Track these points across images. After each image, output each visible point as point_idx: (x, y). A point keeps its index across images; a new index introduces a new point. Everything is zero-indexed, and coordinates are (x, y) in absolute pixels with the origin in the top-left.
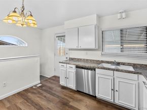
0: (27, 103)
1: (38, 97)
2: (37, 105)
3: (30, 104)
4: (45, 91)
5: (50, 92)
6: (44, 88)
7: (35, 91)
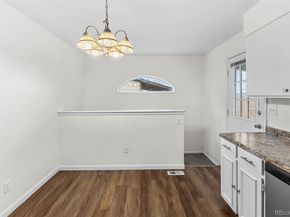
0: (139, 198)
1: (161, 197)
2: (146, 212)
3: (139, 202)
4: (182, 192)
5: (187, 200)
6: (183, 184)
7: (164, 181)
